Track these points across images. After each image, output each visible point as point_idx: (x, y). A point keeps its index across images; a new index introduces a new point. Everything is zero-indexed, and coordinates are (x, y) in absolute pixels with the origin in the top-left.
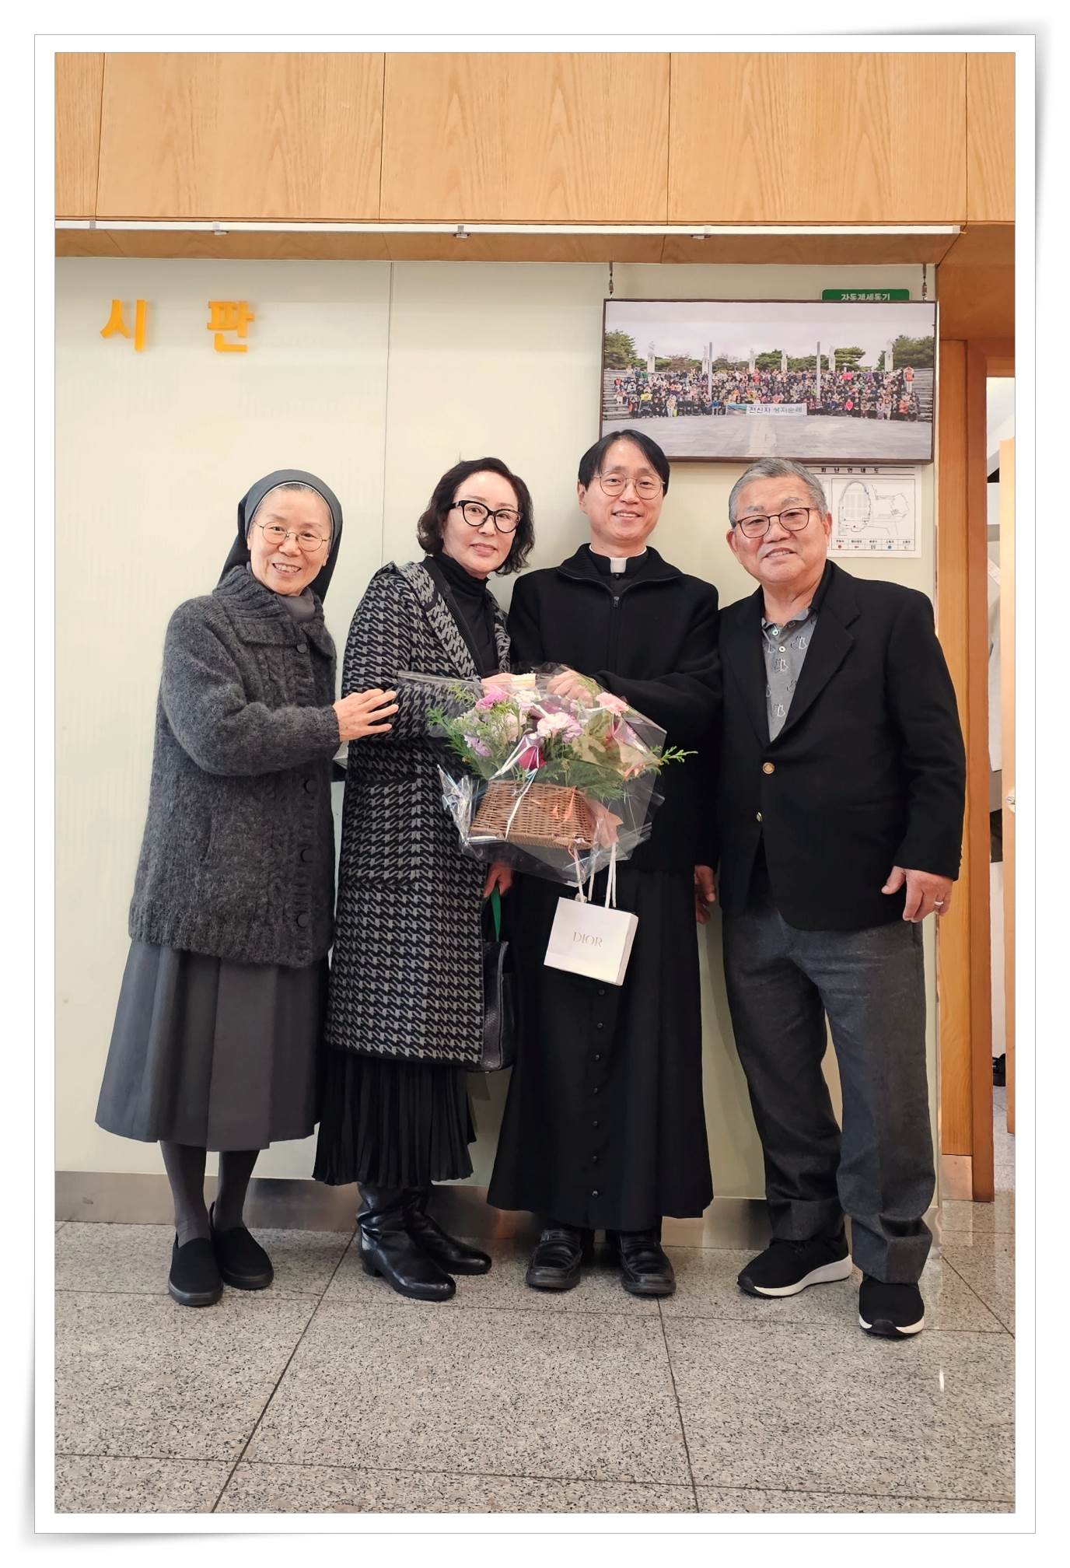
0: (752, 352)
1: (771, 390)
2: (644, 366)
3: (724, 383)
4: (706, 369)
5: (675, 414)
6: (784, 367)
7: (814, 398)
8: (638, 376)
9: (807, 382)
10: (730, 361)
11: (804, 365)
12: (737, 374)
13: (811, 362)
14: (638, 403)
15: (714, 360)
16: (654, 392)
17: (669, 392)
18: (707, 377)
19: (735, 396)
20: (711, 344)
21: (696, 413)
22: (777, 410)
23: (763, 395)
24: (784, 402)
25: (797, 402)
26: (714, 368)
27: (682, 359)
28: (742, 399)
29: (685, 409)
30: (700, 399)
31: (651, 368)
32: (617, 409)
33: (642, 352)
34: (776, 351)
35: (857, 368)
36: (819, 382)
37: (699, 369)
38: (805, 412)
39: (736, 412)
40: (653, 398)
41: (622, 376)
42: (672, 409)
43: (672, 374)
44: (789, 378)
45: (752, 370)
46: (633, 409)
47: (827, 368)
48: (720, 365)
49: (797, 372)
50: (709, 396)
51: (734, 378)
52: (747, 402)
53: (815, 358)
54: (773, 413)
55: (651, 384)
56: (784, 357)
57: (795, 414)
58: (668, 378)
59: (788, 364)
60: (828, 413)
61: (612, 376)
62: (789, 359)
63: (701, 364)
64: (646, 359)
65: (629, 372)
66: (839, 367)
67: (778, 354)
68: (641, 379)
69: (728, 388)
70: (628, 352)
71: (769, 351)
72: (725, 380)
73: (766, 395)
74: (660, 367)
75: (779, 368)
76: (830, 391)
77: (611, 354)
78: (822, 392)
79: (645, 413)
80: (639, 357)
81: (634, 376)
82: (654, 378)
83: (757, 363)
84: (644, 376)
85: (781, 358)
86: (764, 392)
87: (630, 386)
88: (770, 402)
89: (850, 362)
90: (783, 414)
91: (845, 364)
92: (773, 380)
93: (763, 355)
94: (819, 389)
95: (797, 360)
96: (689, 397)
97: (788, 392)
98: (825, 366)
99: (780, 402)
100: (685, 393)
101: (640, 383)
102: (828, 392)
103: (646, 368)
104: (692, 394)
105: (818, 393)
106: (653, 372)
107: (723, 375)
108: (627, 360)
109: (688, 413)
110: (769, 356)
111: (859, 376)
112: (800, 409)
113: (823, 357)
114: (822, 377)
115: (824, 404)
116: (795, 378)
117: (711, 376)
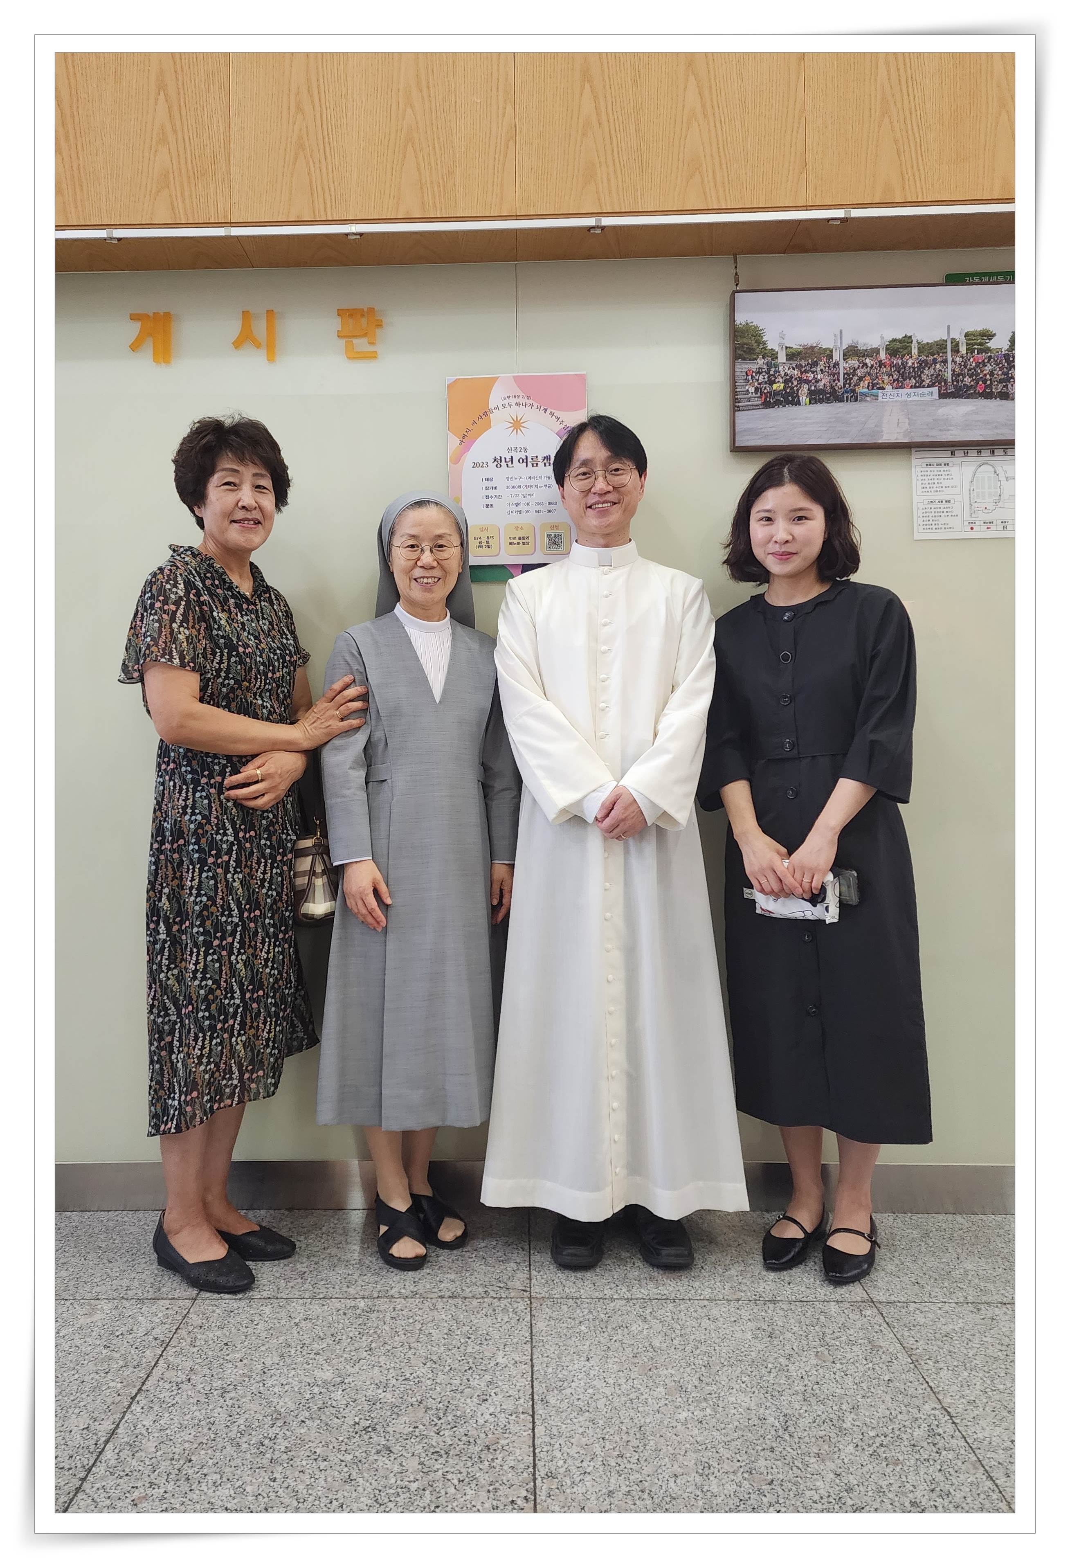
0: (882, 338)
1: (903, 375)
2: (774, 356)
3: (855, 370)
4: (837, 356)
5: (808, 403)
6: (915, 351)
7: (945, 381)
8: (769, 366)
9: (938, 366)
10: (861, 347)
11: (935, 348)
12: (868, 361)
13: (941, 346)
14: (770, 393)
15: (844, 348)
16: (786, 382)
17: (801, 381)
18: (838, 364)
19: (866, 382)
20: (841, 332)
21: (828, 401)
22: (909, 395)
23: (894, 381)
24: (915, 387)
25: (929, 386)
26: (844, 355)
27: (812, 348)
28: (874, 385)
29: (818, 397)
30: (832, 387)
31: (782, 358)
32: (749, 400)
33: (772, 343)
34: (906, 336)
35: (988, 350)
36: (950, 365)
37: (830, 357)
38: (936, 396)
39: (868, 399)
40: (785, 387)
41: (754, 367)
42: (804, 399)
43: (803, 363)
44: (921, 363)
45: (883, 355)
46: (765, 399)
47: (958, 351)
48: (851, 352)
49: (927, 357)
50: (841, 383)
51: (866, 364)
52: (879, 389)
53: (946, 341)
54: (904, 398)
55: (782, 374)
56: (914, 342)
57: (928, 398)
58: (799, 367)
59: (919, 348)
60: (960, 397)
61: (742, 367)
62: (919, 343)
63: (831, 351)
64: (777, 349)
65: (760, 362)
66: (970, 350)
67: (908, 340)
68: (773, 369)
69: (859, 374)
70: (759, 343)
71: (900, 336)
72: (856, 366)
73: (897, 380)
74: (792, 356)
75: (910, 353)
76: (962, 375)
77: (742, 345)
78: (953, 375)
79: (778, 403)
80: (769, 347)
81: (765, 367)
82: (784, 367)
83: (887, 349)
84: (776, 366)
85: (912, 342)
86: (895, 377)
87: (761, 377)
88: (902, 387)
89: (980, 344)
90: (916, 398)
91: (976, 347)
92: (904, 365)
93: (894, 340)
94: (950, 373)
95: (928, 343)
96: (821, 385)
97: (920, 376)
98: (956, 350)
99: (911, 387)
100: (817, 381)
101: (771, 373)
102: (959, 375)
103: (777, 358)
104: (823, 381)
105: (949, 376)
106: (784, 361)
107: (854, 362)
108: (758, 350)
109: (821, 401)
110: (900, 341)
111: (990, 357)
112: (932, 393)
113: (953, 340)
114: (953, 361)
115: (955, 387)
116: (925, 362)
117: (841, 362)
